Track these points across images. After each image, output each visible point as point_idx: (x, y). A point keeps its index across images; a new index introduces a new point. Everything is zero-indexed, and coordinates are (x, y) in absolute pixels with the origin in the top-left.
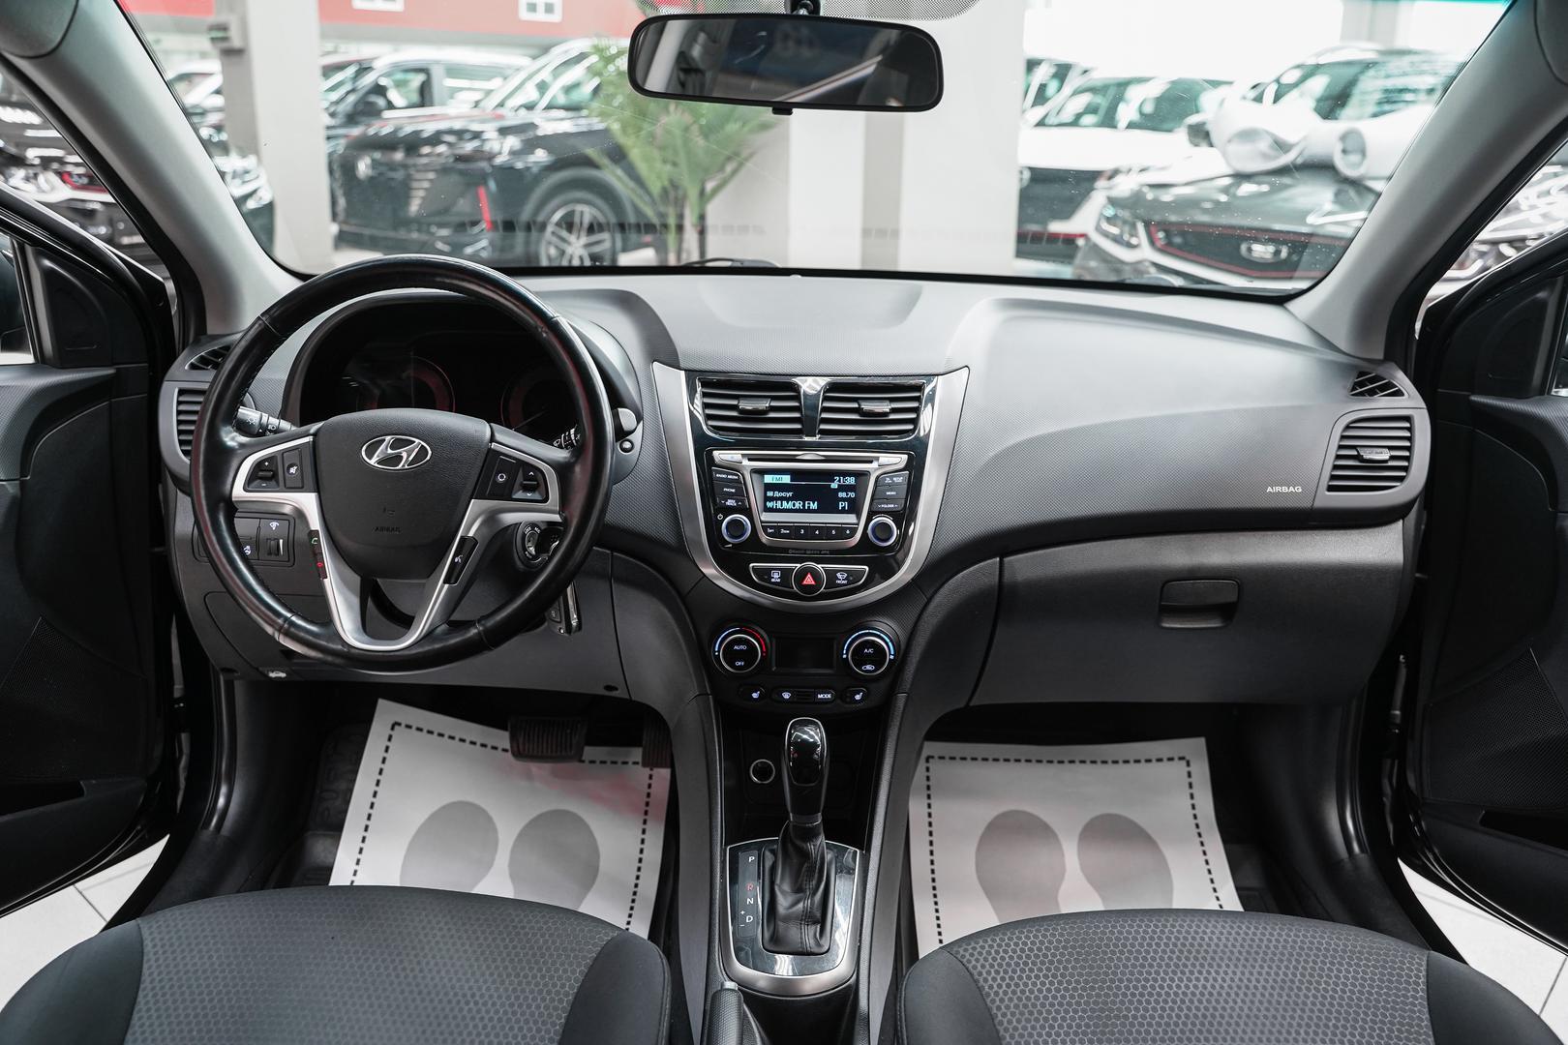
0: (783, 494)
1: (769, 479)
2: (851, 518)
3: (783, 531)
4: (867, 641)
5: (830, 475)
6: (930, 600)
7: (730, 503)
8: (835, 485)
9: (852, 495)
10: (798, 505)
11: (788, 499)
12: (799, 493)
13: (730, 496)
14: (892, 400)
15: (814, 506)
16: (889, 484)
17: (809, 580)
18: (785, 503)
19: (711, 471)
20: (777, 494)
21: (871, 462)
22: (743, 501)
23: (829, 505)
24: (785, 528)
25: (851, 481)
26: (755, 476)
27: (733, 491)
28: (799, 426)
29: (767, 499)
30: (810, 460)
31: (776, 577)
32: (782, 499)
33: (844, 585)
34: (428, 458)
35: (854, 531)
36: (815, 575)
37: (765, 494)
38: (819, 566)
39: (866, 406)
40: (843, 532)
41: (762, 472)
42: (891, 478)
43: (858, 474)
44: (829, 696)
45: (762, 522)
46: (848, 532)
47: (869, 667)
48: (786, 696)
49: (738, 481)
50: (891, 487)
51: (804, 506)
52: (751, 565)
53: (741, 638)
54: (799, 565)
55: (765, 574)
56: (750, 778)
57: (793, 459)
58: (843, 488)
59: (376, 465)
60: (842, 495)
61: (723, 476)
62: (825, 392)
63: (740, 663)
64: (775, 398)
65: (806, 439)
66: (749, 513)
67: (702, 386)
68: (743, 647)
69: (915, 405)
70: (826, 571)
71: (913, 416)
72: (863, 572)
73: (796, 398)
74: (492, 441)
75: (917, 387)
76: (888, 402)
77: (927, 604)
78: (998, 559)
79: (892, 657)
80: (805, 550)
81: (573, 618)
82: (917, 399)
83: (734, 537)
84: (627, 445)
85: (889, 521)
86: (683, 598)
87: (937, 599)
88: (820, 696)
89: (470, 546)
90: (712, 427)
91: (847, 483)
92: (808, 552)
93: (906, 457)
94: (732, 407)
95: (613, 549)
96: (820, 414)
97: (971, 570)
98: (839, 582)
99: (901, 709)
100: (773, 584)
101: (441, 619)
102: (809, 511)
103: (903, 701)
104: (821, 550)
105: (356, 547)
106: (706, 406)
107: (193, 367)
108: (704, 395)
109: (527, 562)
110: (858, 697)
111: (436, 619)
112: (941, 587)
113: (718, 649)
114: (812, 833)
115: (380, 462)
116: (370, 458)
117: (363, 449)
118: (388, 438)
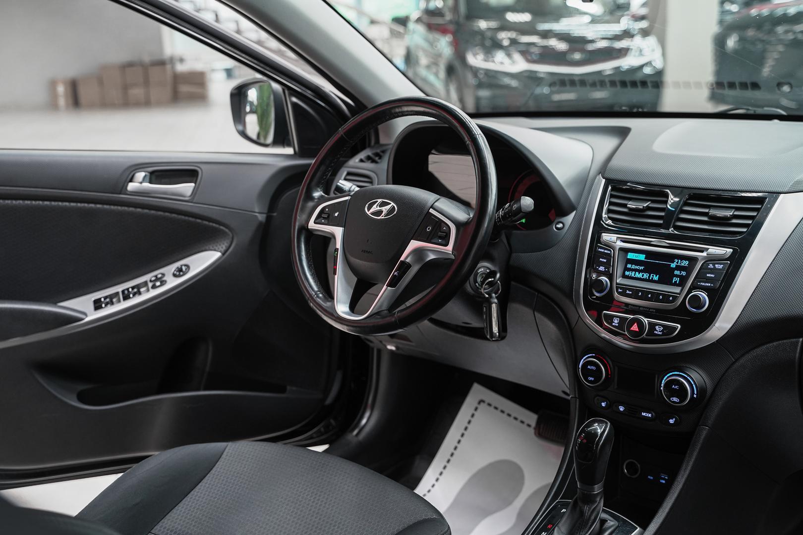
0: (637, 267)
1: (631, 256)
2: (677, 290)
3: (628, 292)
4: (679, 381)
5: (672, 257)
6: (736, 360)
7: (602, 268)
8: (673, 265)
9: (684, 273)
10: (646, 276)
11: (639, 271)
12: (648, 267)
13: (602, 264)
14: (737, 209)
15: (656, 278)
16: (710, 269)
17: (635, 328)
18: (637, 273)
19: (597, 246)
20: (634, 267)
21: (702, 252)
22: (609, 270)
23: (666, 279)
24: (630, 290)
25: (685, 263)
26: (621, 252)
27: (605, 261)
28: (661, 222)
29: (626, 269)
30: (660, 246)
31: (616, 321)
32: (636, 270)
33: (659, 335)
34: (395, 213)
35: (675, 298)
36: (640, 324)
37: (626, 265)
38: (646, 320)
39: (713, 212)
40: (666, 298)
41: (626, 251)
42: (714, 265)
43: (693, 260)
44: (650, 415)
45: (617, 284)
46: (671, 298)
47: (675, 399)
48: (622, 409)
49: (609, 255)
50: (712, 271)
51: (649, 277)
52: (605, 312)
53: (595, 362)
54: (632, 317)
55: (610, 319)
56: (623, 470)
57: (648, 244)
58: (679, 268)
59: (370, 215)
60: (677, 273)
61: (602, 250)
62: (687, 199)
63: (591, 379)
64: (653, 201)
65: (663, 231)
66: (611, 277)
67: (612, 190)
68: (594, 368)
69: (755, 214)
70: (650, 323)
71: (750, 222)
72: (676, 329)
73: (666, 202)
74: (432, 207)
75: (760, 201)
76: (734, 210)
77: (734, 363)
78: (801, 339)
79: (695, 396)
80: (640, 307)
81: (495, 329)
82: (758, 210)
83: (598, 292)
84: (560, 226)
85: (703, 295)
86: (571, 330)
87: (742, 361)
88: (644, 414)
89: (405, 267)
90: (610, 218)
91: (682, 264)
92: (641, 309)
93: (732, 250)
94: (625, 206)
95: (539, 292)
96: (678, 215)
97: (775, 344)
98: (656, 332)
99: (702, 437)
100: (614, 326)
101: (384, 307)
102: (652, 281)
103: (704, 432)
104: (650, 308)
105: (353, 260)
106: (611, 204)
107: (361, 161)
108: (612, 196)
109: (477, 290)
110: (672, 421)
111: (381, 306)
112: (747, 352)
113: (580, 367)
114: (589, 499)
115: (372, 214)
116: (368, 210)
117: (367, 205)
118: (379, 200)
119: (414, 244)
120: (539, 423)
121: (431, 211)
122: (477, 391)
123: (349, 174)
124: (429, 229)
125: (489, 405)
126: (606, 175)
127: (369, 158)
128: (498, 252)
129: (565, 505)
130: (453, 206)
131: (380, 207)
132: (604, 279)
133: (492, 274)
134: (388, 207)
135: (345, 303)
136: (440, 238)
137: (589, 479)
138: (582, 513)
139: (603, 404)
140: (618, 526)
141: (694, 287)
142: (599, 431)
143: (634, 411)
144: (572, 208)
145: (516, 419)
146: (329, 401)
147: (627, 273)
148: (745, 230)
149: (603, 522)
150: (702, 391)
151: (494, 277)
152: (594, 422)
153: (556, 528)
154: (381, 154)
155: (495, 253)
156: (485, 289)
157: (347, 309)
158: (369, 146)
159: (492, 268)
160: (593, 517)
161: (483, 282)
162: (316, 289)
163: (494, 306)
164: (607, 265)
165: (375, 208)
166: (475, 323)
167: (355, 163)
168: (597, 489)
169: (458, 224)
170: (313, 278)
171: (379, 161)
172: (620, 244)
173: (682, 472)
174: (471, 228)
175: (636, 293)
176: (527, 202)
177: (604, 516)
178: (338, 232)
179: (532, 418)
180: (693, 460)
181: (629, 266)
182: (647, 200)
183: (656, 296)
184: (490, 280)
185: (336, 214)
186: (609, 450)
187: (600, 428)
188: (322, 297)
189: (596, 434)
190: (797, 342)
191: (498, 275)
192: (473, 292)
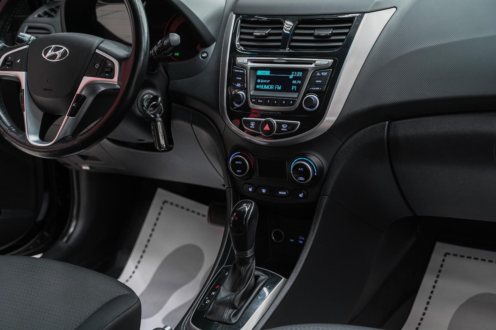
0: (265, 81)
1: (259, 73)
2: (295, 95)
3: (259, 101)
4: (303, 164)
5: (289, 71)
6: (343, 144)
7: (238, 85)
8: (291, 77)
9: (299, 82)
10: (272, 87)
11: (267, 84)
12: (273, 80)
13: (239, 81)
14: (335, 28)
15: (279, 88)
16: (318, 76)
17: (267, 128)
18: (265, 86)
19: (233, 68)
20: (262, 81)
21: (311, 64)
22: (244, 85)
23: (287, 88)
24: (261, 99)
25: (300, 74)
26: (252, 71)
27: (240, 79)
28: (280, 44)
29: (257, 83)
30: (280, 63)
31: (253, 124)
32: (264, 84)
33: (285, 131)
34: (68, 55)
35: (294, 102)
36: (271, 125)
37: (256, 81)
38: (274, 121)
39: (317, 32)
40: (288, 102)
41: (255, 69)
42: (320, 73)
43: (305, 71)
44: (285, 193)
45: (251, 96)
46: (291, 102)
47: (301, 179)
48: (264, 191)
49: (243, 74)
50: (320, 78)
51: (274, 88)
52: (244, 118)
53: (241, 158)
54: (264, 119)
55: (248, 123)
57: (271, 62)
58: (295, 78)
59: (47, 59)
60: (294, 82)
61: (238, 71)
62: (297, 24)
63: (239, 171)
64: (273, 29)
65: (281, 51)
66: (246, 90)
67: (241, 23)
68: (240, 162)
69: (347, 31)
70: (277, 123)
71: (344, 37)
72: (297, 125)
73: (282, 28)
74: (98, 48)
75: (351, 20)
76: (332, 29)
77: (341, 146)
78: (387, 122)
79: (316, 174)
80: (269, 111)
81: (162, 142)
82: (349, 27)
83: (238, 103)
84: (205, 55)
85: (314, 97)
86: (221, 136)
87: (347, 144)
88: (280, 193)
89: (81, 99)
90: (241, 45)
91: (298, 75)
92: (270, 113)
93: (333, 60)
94: (252, 34)
95: (194, 109)
96: (291, 37)
97: (369, 128)
98: (283, 129)
99: (324, 204)
100: (252, 129)
101: (69, 133)
102: (277, 91)
103: (325, 201)
104: (277, 112)
105: (37, 97)
106: (241, 33)
107: (39, 16)
108: (242, 27)
109: (144, 112)
110: (301, 195)
111: (65, 133)
112: (351, 136)
113: (230, 163)
114: (244, 262)
115: (48, 58)
116: (45, 55)
117: (43, 51)
118: (53, 46)
119: (86, 80)
120: (210, 212)
121: (97, 51)
122: (161, 194)
123: (29, 28)
124: (97, 66)
125: (172, 204)
126: (236, 12)
127: (46, 13)
128: (159, 81)
129: (227, 269)
130: (115, 46)
131: (54, 52)
132: (241, 93)
133: (155, 98)
134: (62, 51)
135: (34, 134)
136: (107, 72)
137: (242, 247)
138: (240, 273)
139: (250, 190)
140: (268, 279)
141: (307, 92)
142: (247, 209)
143: (272, 191)
144: (213, 40)
145: (193, 212)
146: (40, 218)
147: (258, 86)
148: (341, 44)
149: (257, 277)
150: (320, 170)
151: (157, 100)
152: (243, 203)
153: (222, 288)
154: (56, 9)
155: (156, 82)
156: (150, 111)
157: (37, 138)
158: (46, 3)
159: (155, 94)
160: (248, 275)
161: (148, 106)
162: (9, 125)
163: (159, 123)
164: (242, 82)
165: (50, 53)
166: (147, 140)
167: (34, 18)
168: (250, 253)
169: (121, 60)
170: (6, 117)
171: (55, 15)
172: (250, 64)
173: (311, 232)
174: (131, 62)
175: (265, 101)
176: (175, 37)
177: (257, 273)
178: (22, 75)
179: (204, 209)
180: (319, 222)
181: (259, 81)
182: (268, 28)
183: (279, 102)
184: (154, 103)
185: (18, 61)
186: (255, 223)
187: (248, 208)
188: (16, 131)
189: (244, 212)
190: (385, 125)
191: (160, 99)
192: (141, 115)
